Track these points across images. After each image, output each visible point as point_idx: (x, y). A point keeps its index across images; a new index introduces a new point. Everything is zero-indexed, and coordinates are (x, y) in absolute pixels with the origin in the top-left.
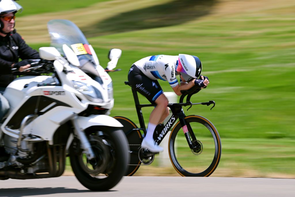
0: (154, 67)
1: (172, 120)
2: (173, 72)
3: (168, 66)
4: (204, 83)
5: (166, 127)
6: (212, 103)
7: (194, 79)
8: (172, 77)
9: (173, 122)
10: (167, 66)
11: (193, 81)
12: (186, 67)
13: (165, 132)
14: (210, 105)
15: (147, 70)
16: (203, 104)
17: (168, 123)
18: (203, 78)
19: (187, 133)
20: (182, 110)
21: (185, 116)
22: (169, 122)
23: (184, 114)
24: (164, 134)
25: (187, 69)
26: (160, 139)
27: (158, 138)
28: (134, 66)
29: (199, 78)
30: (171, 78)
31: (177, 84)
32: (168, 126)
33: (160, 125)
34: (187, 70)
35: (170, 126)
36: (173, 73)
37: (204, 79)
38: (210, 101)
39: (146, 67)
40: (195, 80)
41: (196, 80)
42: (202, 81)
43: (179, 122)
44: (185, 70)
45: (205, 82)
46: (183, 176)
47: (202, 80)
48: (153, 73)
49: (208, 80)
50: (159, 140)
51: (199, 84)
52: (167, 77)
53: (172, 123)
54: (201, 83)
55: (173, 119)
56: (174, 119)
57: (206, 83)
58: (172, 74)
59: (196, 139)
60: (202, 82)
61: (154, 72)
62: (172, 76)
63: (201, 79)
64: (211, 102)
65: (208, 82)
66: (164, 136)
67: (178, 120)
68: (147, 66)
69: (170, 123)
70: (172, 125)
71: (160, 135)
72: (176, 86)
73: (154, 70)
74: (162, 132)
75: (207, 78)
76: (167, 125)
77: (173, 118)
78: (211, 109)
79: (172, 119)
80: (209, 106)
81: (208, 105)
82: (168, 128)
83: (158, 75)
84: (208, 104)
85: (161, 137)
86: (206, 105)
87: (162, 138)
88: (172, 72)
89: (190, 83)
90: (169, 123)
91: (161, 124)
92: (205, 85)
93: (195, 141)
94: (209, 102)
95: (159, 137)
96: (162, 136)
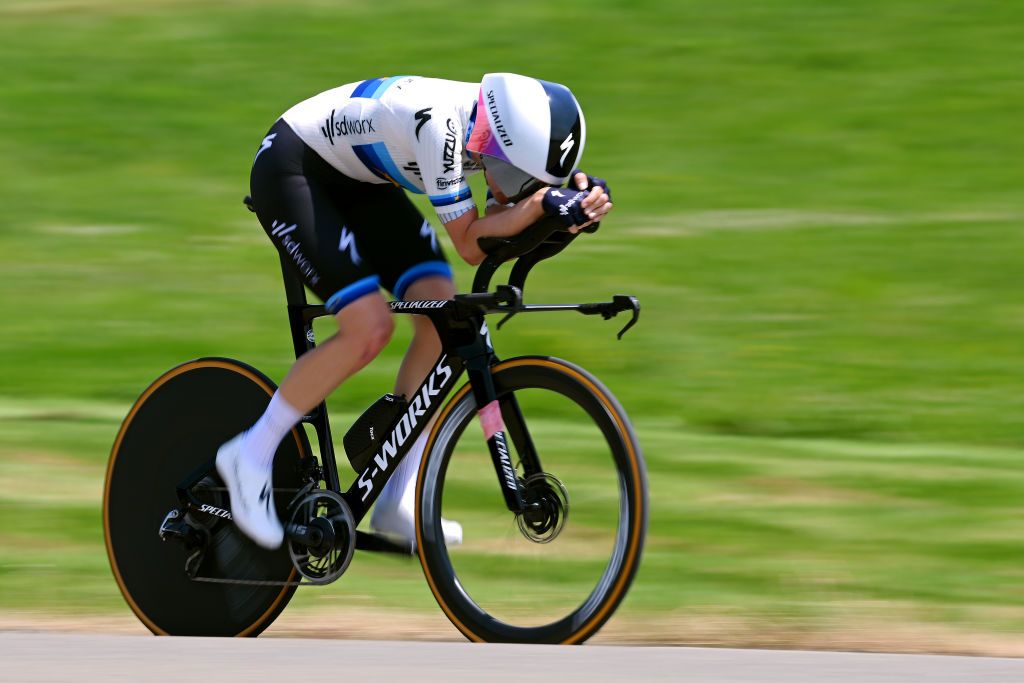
0: (366, 125)
1: (439, 378)
2: (451, 145)
3: (429, 117)
4: (584, 205)
5: (411, 409)
6: (627, 309)
7: (543, 185)
8: (448, 168)
9: (442, 386)
10: (423, 117)
11: (539, 196)
12: (505, 128)
13: (408, 431)
14: (615, 315)
15: (336, 139)
16: (586, 310)
17: (420, 392)
18: (584, 185)
19: (499, 435)
20: (483, 331)
21: (496, 362)
22: (425, 386)
23: (493, 353)
24: (401, 442)
25: (510, 136)
26: (383, 464)
27: (377, 459)
28: (281, 127)
29: (566, 180)
30: (444, 176)
31: (465, 205)
32: (419, 405)
33: (388, 399)
34: (509, 143)
35: (428, 403)
36: (450, 153)
37: (589, 189)
38: (616, 298)
39: (332, 128)
40: (544, 190)
41: (549, 191)
42: (578, 196)
43: (469, 387)
44: (500, 142)
45: (590, 204)
46: (472, 641)
47: (578, 190)
48: (364, 153)
49: (605, 196)
50: (379, 468)
51: (564, 209)
52: (423, 175)
53: (436, 392)
54: (571, 203)
55: (444, 375)
56: (448, 371)
57: (596, 205)
58: (445, 154)
59: (538, 469)
60: (578, 203)
61: (370, 146)
62: (446, 165)
63: (573, 186)
64: (622, 303)
65: (603, 203)
66: (403, 451)
67: (465, 377)
68: (341, 120)
69: (430, 391)
70: (436, 401)
71: (386, 446)
72: (460, 214)
73: (366, 139)
74: (393, 433)
75: (603, 186)
76: (418, 400)
77: (443, 367)
78: (620, 335)
79: (440, 371)
80: (613, 319)
81: (607, 317)
82: (421, 413)
83: (384, 162)
84: (607, 311)
85: (387, 454)
86: (599, 317)
87: (394, 463)
88: (447, 145)
89: (527, 204)
90: (425, 388)
91: (390, 396)
92: (587, 218)
93: (536, 477)
94: (611, 301)
95: (382, 457)
96: (393, 452)
